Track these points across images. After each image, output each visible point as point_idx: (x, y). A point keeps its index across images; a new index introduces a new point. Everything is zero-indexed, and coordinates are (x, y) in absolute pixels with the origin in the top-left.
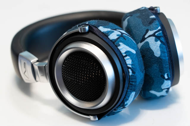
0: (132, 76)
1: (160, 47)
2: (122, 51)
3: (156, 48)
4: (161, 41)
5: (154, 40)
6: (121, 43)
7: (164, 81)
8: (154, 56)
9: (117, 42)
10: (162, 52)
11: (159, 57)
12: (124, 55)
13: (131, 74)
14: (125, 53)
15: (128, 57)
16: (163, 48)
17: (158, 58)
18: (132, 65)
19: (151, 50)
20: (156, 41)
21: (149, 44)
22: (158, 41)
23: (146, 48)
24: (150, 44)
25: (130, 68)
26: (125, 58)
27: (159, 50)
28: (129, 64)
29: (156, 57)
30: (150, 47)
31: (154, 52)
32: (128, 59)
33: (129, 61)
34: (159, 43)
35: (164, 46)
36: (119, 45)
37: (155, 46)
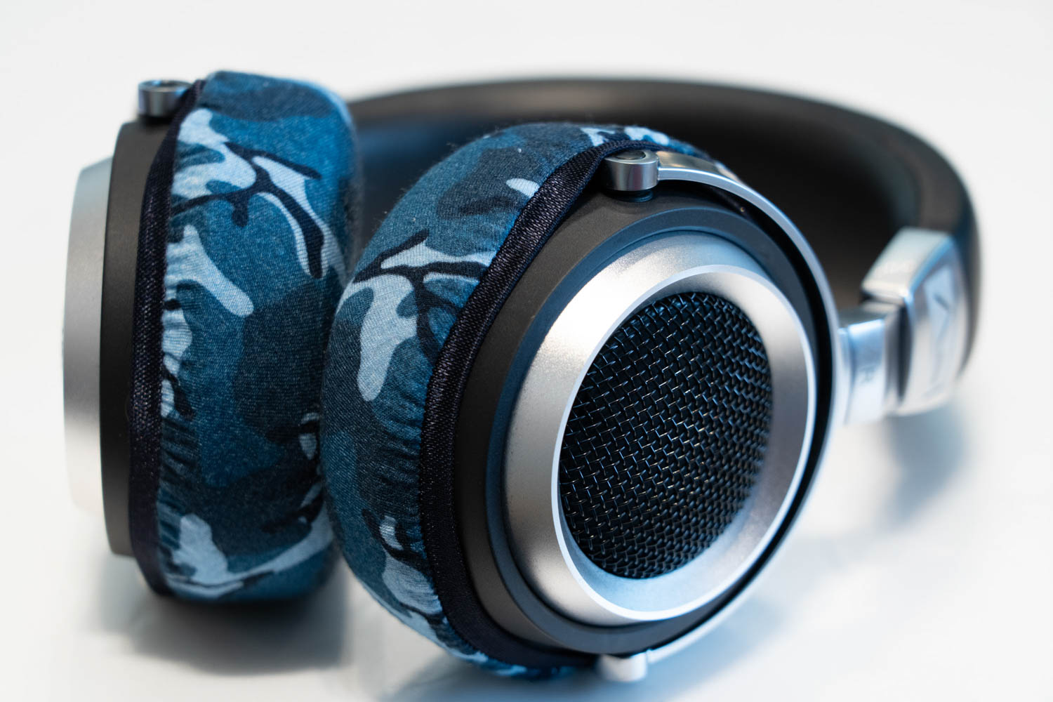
0: (168, 420)
1: (398, 353)
2: (173, 272)
3: (378, 348)
4: (423, 330)
5: (399, 302)
8: (355, 382)
10: (391, 383)
11: (369, 403)
12: (170, 295)
13: (166, 410)
14: (183, 287)
15: (178, 316)
16: (407, 365)
17: (363, 402)
19: (360, 344)
20: (403, 311)
22: (408, 315)
24: (370, 312)
25: (170, 377)
26: (168, 316)
27: (386, 366)
28: (171, 355)
29: (359, 394)
30: (360, 327)
31: (363, 366)
32: (176, 326)
33: (176, 343)
34: (408, 328)
35: (421, 357)
36: (177, 239)
37: (383, 332)
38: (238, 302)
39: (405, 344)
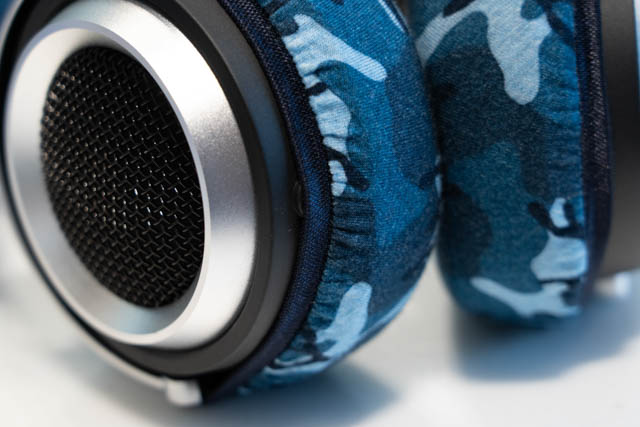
0: (344, 198)
1: (544, 51)
2: (304, 60)
3: (519, 55)
4: (555, 23)
5: (519, 9)
6: (301, 20)
7: (546, 239)
8: (504, 94)
9: (282, 9)
10: (548, 80)
11: (528, 105)
12: (311, 81)
13: (338, 188)
14: (317, 72)
15: (328, 97)
16: (556, 60)
17: (521, 106)
18: (349, 140)
19: (494, 60)
20: (528, 15)
21: (485, 28)
22: (537, 16)
23: (465, 48)
24: (491, 30)
25: (337, 156)
26: (316, 101)
27: (536, 66)
28: (333, 136)
29: (512, 102)
30: (486, 45)
31: (508, 76)
32: (327, 107)
33: (333, 120)
34: (541, 27)
35: (564, 48)
36: (294, 29)
37: (518, 40)
38: (373, 70)
39: (546, 42)
